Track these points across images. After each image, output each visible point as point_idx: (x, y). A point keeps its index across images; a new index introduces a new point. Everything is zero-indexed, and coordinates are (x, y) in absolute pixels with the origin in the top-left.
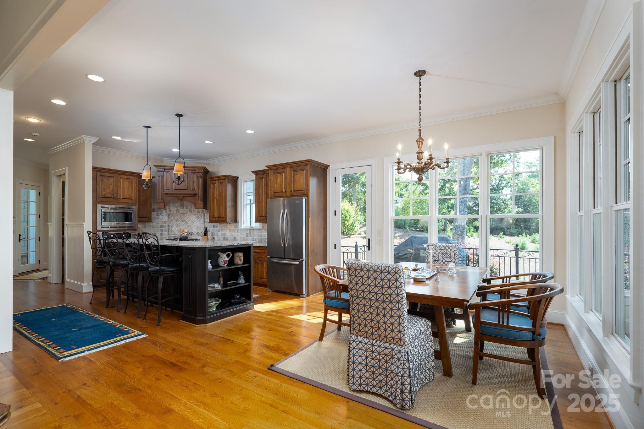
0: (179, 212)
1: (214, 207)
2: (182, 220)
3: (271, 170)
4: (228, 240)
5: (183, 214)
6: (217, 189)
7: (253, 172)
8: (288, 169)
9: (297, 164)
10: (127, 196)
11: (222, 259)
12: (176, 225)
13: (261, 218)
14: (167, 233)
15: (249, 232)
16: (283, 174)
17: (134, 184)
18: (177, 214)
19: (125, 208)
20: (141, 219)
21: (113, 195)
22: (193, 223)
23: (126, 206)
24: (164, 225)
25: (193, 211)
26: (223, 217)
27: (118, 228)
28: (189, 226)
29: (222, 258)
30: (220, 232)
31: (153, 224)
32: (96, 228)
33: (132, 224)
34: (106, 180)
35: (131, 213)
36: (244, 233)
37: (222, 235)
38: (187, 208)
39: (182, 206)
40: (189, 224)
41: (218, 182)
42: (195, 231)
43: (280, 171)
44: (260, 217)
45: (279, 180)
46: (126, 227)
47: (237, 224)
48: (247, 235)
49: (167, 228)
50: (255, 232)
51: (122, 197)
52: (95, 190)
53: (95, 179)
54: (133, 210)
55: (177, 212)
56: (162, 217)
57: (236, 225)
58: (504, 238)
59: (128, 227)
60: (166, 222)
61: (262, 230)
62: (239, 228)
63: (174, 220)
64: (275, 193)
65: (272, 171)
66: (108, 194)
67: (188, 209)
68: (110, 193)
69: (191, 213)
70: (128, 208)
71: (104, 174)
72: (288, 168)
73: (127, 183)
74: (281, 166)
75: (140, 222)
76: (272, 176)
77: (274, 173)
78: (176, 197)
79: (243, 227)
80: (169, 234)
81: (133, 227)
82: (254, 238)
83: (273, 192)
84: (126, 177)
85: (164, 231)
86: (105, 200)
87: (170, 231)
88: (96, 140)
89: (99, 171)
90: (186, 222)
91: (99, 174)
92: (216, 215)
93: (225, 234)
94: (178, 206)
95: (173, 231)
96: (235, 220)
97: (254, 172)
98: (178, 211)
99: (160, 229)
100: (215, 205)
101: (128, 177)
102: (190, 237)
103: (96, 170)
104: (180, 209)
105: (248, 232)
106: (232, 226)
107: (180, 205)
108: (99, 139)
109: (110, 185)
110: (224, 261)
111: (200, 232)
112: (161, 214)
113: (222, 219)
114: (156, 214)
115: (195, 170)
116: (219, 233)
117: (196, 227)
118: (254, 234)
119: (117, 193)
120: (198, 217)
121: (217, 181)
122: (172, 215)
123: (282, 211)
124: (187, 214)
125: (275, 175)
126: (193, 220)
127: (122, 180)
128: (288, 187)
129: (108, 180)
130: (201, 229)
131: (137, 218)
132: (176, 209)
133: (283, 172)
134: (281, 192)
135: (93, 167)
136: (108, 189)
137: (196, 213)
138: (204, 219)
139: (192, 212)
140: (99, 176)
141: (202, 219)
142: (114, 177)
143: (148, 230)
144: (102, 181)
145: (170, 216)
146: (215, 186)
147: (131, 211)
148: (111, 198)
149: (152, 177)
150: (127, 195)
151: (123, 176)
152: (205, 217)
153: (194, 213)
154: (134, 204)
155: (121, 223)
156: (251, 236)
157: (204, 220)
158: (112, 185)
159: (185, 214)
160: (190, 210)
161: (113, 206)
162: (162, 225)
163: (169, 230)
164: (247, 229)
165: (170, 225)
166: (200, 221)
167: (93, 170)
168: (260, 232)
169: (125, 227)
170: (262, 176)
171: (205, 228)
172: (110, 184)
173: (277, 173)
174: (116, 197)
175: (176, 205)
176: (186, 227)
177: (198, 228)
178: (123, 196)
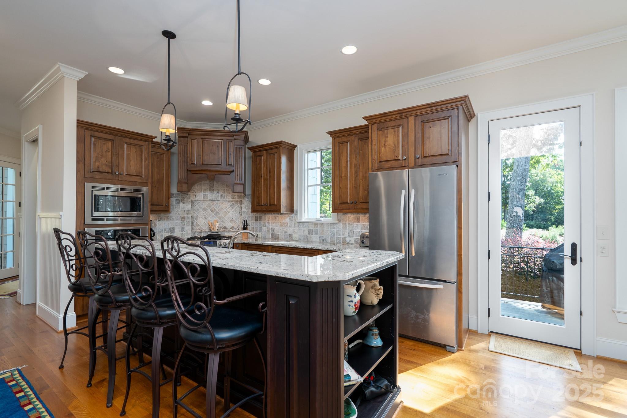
0: (207, 197)
1: (260, 190)
2: (210, 210)
3: (373, 124)
4: (278, 238)
5: (213, 201)
6: (264, 164)
7: (329, 133)
8: (411, 119)
9: (434, 108)
10: (134, 171)
11: (350, 299)
12: (202, 216)
13: (344, 205)
14: (190, 227)
15: (315, 228)
16: (401, 127)
17: (145, 155)
18: (204, 201)
19: (130, 190)
20: (155, 208)
21: (112, 168)
22: (226, 213)
23: (132, 187)
24: (186, 216)
25: (226, 197)
26: (274, 205)
27: (119, 222)
28: (220, 218)
29: (351, 296)
30: (265, 226)
31: (172, 215)
32: (83, 221)
33: (141, 215)
34: (100, 144)
35: (140, 197)
36: (305, 229)
37: (268, 231)
38: (218, 193)
39: (211, 190)
40: (220, 215)
41: (267, 153)
42: (229, 225)
43: (392, 124)
44: (341, 203)
45: (390, 139)
46: (132, 219)
47: (293, 215)
48: (311, 232)
49: (190, 221)
50: (325, 228)
51: (125, 173)
52: (81, 159)
53: (81, 141)
54: (143, 194)
55: (203, 197)
56: (184, 204)
57: (292, 217)
58: (527, 230)
59: (135, 219)
60: (188, 212)
61: (337, 225)
62: (298, 221)
63: (200, 210)
64: (380, 162)
65: (376, 125)
66: (104, 167)
67: (220, 194)
68: (106, 165)
69: (224, 200)
70: (135, 190)
71: (97, 134)
72: (409, 118)
73: (134, 151)
74: (397, 115)
75: (153, 211)
76: (374, 134)
77: (379, 129)
78: (205, 175)
79: (303, 220)
80: (192, 229)
81: (142, 219)
82: (324, 236)
83: (377, 162)
84: (132, 141)
85: (187, 225)
86: (98, 176)
87: (194, 224)
88: (82, 76)
89: (88, 129)
90: (216, 212)
91: (88, 133)
92: (263, 202)
93: (273, 230)
94: (205, 190)
95: (199, 225)
96: (291, 210)
97: (331, 133)
98: (205, 196)
99: (181, 222)
100: (261, 187)
101: (135, 142)
102: (223, 234)
103: (82, 126)
104: (208, 194)
105: (312, 227)
106: (287, 219)
107: (208, 188)
108: (87, 73)
109: (107, 153)
110: (355, 303)
111: (235, 227)
112: (181, 201)
113: (272, 208)
114: (175, 200)
115: (233, 136)
116: (264, 229)
117: (231, 220)
118: (323, 230)
119: (118, 166)
120: (233, 205)
121: (265, 152)
122: (198, 202)
123: (403, 192)
124: (218, 201)
125: (381, 132)
126: (226, 209)
127: (125, 146)
128: (412, 150)
129: (104, 144)
130: (237, 222)
131: (149, 205)
132: (202, 194)
133: (399, 126)
134: (395, 160)
135: (77, 120)
136: (104, 159)
137: (231, 199)
138: (241, 208)
139: (224, 198)
140: (90, 136)
141: (239, 208)
142: (113, 140)
143: (164, 223)
144: (94, 145)
145: (195, 203)
146: (261, 160)
147: (140, 194)
148: (108, 173)
149: (177, 128)
150: (134, 169)
151: (128, 140)
152: (243, 205)
153: (228, 200)
154: (145, 184)
155: (124, 214)
156: (317, 234)
157: (241, 210)
158: (110, 153)
159: (214, 201)
160: (222, 195)
161: (111, 186)
162: (183, 216)
163: (192, 223)
164: (311, 223)
165: (195, 216)
166: (235, 210)
167: (78, 127)
168: (334, 228)
169: (130, 219)
170: (345, 139)
171: (244, 221)
172: (107, 151)
173: (386, 128)
174: (117, 173)
175: (203, 188)
176: (217, 218)
177: (232, 221)
178: (127, 171)
